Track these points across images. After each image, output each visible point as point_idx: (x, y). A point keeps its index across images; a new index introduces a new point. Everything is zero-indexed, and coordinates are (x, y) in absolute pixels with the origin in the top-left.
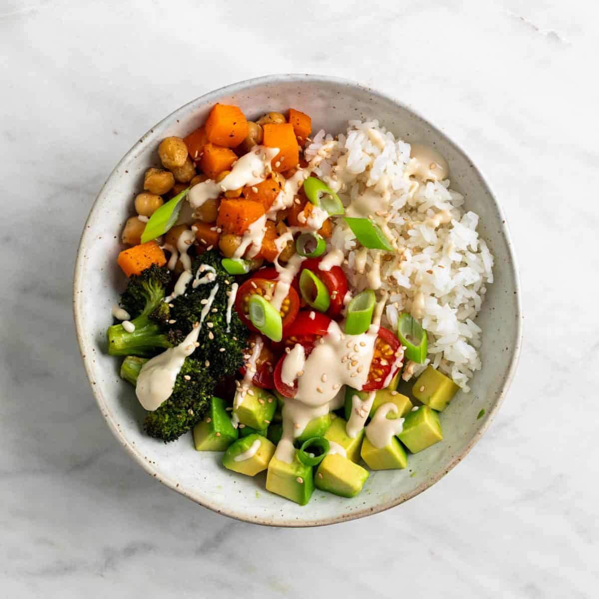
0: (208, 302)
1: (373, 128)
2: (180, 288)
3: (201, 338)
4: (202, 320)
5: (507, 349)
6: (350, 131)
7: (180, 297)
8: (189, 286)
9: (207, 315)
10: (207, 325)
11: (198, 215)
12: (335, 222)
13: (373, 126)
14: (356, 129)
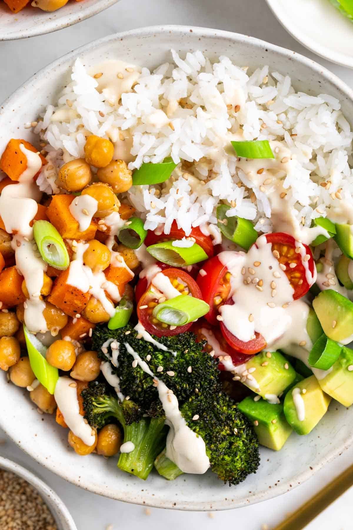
0: (137, 360)
1: (54, 113)
2: (113, 380)
3: (170, 384)
4: (152, 374)
5: (320, 82)
6: (44, 136)
7: (121, 384)
8: (115, 371)
9: (150, 367)
10: (159, 372)
11: (55, 330)
12: (123, 197)
13: (52, 113)
14: (46, 129)
